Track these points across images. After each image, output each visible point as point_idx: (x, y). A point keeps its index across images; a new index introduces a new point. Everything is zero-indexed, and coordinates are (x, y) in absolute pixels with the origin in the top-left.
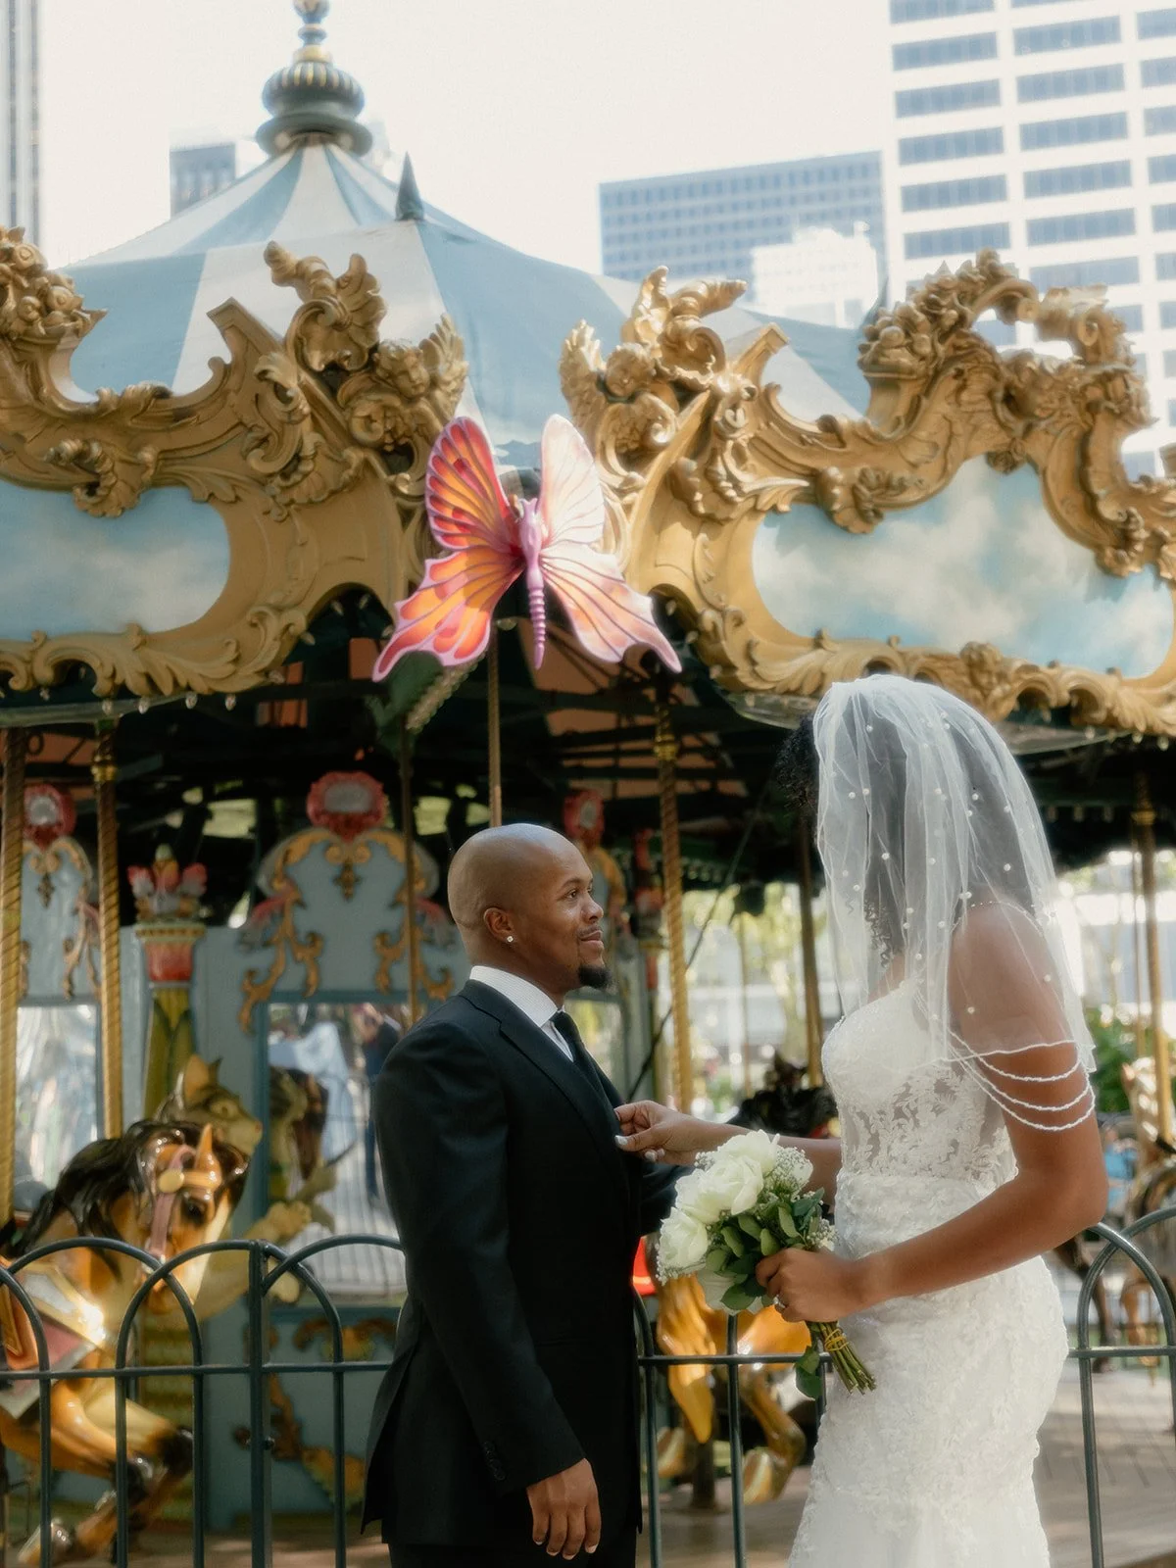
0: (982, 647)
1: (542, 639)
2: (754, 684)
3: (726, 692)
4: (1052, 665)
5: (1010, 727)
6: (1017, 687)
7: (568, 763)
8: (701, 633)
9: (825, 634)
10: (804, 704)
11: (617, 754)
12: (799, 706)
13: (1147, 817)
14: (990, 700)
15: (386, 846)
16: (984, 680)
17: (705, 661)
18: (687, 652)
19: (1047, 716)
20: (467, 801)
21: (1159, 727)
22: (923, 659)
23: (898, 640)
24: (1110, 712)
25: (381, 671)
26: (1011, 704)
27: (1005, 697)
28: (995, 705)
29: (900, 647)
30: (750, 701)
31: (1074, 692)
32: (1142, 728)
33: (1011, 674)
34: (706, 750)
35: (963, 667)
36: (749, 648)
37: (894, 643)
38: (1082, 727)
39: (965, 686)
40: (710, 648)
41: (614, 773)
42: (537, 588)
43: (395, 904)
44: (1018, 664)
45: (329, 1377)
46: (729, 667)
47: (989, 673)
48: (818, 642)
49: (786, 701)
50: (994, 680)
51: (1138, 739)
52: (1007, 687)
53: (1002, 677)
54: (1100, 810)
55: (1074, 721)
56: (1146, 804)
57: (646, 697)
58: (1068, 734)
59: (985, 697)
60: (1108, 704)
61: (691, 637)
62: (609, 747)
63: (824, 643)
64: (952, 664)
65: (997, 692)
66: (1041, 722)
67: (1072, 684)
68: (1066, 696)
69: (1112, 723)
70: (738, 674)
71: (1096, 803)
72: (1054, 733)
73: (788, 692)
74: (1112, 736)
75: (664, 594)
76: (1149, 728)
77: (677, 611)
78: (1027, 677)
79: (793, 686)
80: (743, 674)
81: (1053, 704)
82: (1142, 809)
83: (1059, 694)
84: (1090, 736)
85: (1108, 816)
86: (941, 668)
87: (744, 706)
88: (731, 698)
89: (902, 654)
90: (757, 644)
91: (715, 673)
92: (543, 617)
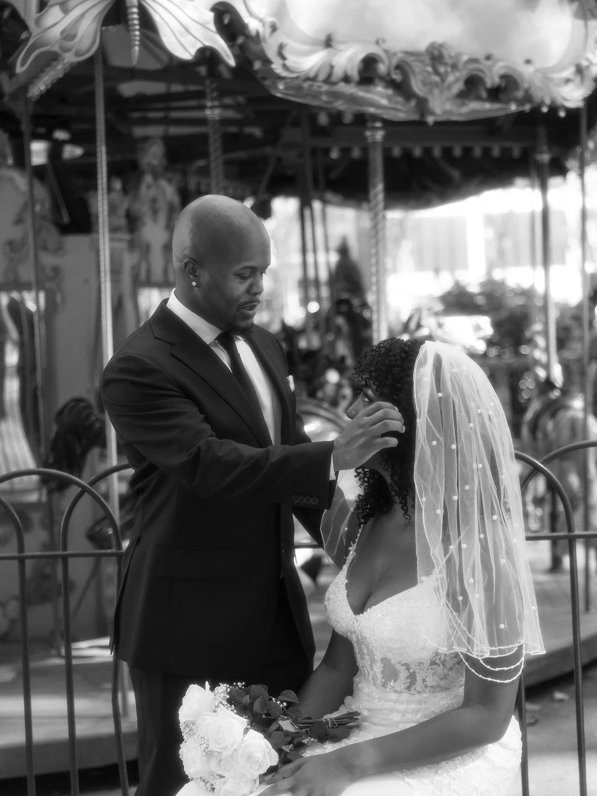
0: (441, 46)
1: (137, 43)
2: (284, 74)
3: (264, 78)
4: (488, 58)
5: (458, 101)
6: (464, 74)
7: (136, 115)
8: (248, 37)
9: (333, 37)
10: (319, 87)
11: (168, 109)
12: (315, 88)
13: (545, 158)
14: (446, 83)
15: (11, 180)
16: (442, 69)
17: (251, 57)
18: (237, 50)
19: (484, 94)
20: (64, 142)
21: (560, 101)
22: (400, 55)
23: (384, 41)
24: (527, 92)
25: (23, 65)
26: (459, 87)
27: (457, 80)
28: (449, 87)
29: (386, 46)
30: (281, 86)
31: (504, 77)
32: (548, 101)
33: (460, 65)
34: (237, 107)
35: (427, 60)
36: (281, 47)
37: (380, 42)
38: (508, 101)
39: (428, 73)
40: (253, 47)
41: (167, 121)
42: (133, 7)
43: (19, 221)
44: (465, 58)
45: (16, 563)
46: (267, 62)
47: (446, 64)
48: (328, 43)
49: (306, 85)
50: (449, 69)
51: (545, 110)
52: (457, 74)
53: (454, 67)
54: (510, 150)
55: (502, 96)
56: (545, 148)
57: (198, 73)
58: (497, 106)
59: (443, 81)
60: (526, 85)
61: (240, 40)
62: (162, 105)
63: (333, 43)
64: (421, 58)
65: (451, 78)
66: (479, 98)
67: (502, 72)
68: (497, 80)
69: (528, 98)
70: (273, 66)
71: (507, 144)
72: (487, 106)
73: (308, 79)
74: (527, 108)
75: (221, 8)
76: (553, 102)
77: (231, 21)
78: (471, 66)
79: (312, 75)
80: (277, 67)
81: (489, 84)
82: (542, 152)
83: (492, 79)
84: (513, 107)
85: (516, 153)
86: (412, 61)
87: (277, 88)
88: (267, 83)
89: (386, 51)
90: (286, 45)
91: (257, 65)
92: (137, 27)
